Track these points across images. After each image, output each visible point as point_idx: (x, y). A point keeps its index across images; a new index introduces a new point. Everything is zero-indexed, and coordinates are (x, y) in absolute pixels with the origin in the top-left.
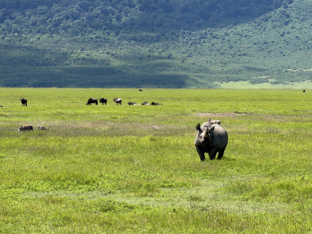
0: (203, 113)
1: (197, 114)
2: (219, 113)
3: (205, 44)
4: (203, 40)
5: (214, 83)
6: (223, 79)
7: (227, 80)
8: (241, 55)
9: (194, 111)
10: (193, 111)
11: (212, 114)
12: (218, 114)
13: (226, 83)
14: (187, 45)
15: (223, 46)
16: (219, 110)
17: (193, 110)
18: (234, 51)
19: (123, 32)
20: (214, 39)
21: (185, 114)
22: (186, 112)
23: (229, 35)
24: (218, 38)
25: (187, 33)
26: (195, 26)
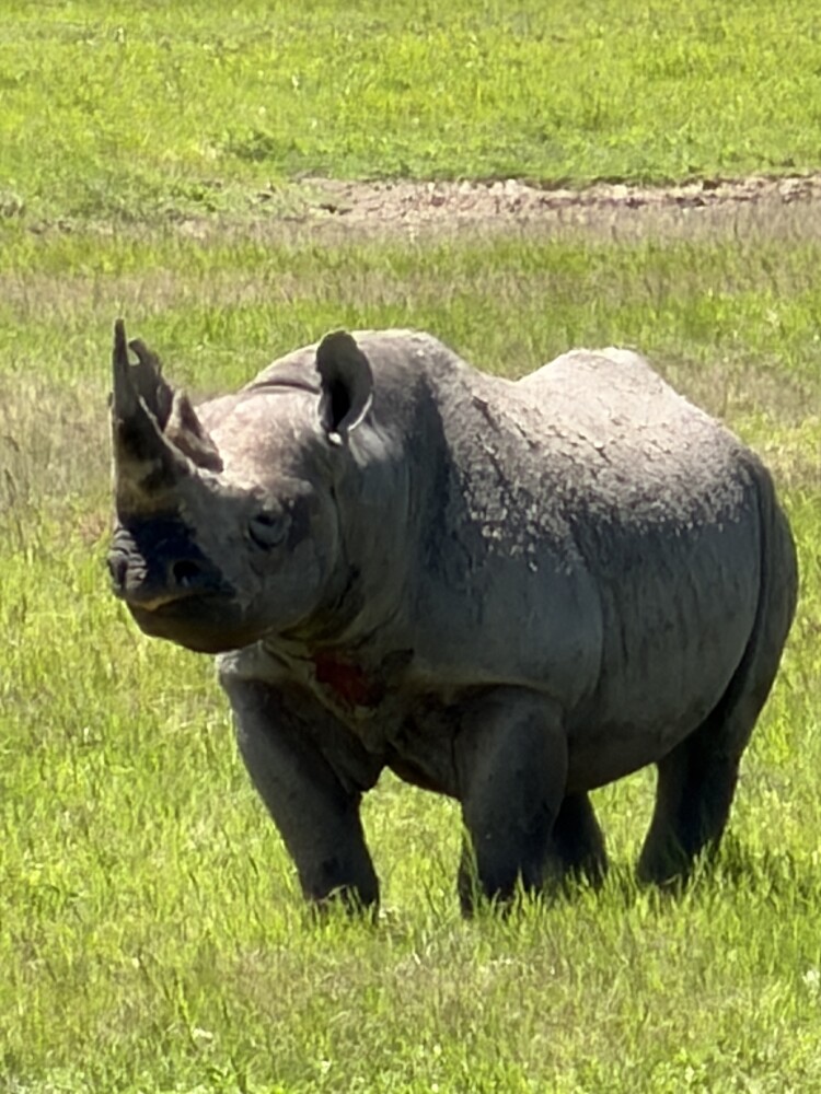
0: (406, 190)
1: (308, 195)
2: (647, 181)
9: (260, 151)
10: (245, 154)
11: (535, 194)
12: (620, 192)
16: (634, 135)
17: (244, 136)
21: (128, 199)
22: (153, 177)
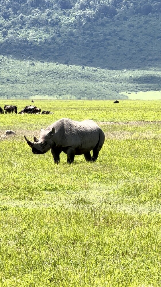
3: (109, 47)
4: (108, 42)
5: (120, 93)
6: (131, 89)
7: (136, 90)
8: (153, 60)
13: (135, 93)
14: (88, 48)
15: (131, 49)
18: (144, 55)
19: (12, 33)
20: (120, 41)
23: (138, 37)
24: (125, 40)
25: (88, 34)
26: (98, 25)
